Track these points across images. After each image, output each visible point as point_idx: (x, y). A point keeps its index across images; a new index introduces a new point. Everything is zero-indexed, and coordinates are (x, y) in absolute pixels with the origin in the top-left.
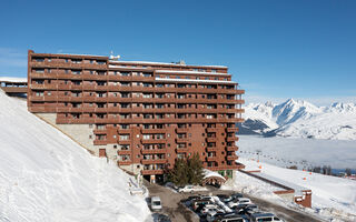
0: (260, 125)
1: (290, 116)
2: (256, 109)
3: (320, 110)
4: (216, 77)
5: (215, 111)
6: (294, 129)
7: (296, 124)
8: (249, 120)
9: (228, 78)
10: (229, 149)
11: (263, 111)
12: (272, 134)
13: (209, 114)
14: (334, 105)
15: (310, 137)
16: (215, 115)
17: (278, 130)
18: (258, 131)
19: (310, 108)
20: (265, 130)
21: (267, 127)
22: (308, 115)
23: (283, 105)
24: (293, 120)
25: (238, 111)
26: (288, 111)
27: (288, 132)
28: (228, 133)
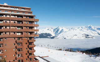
0: (49, 35)
1: (59, 32)
2: (48, 30)
3: (68, 30)
4: (23, 12)
5: (22, 30)
6: (60, 36)
7: (61, 34)
8: (46, 33)
9: (31, 13)
10: (30, 51)
11: (50, 30)
12: (53, 38)
13: (18, 32)
14: (72, 29)
15: (65, 38)
16: (22, 33)
17: (55, 36)
18: (49, 37)
19: (65, 30)
20: (51, 36)
21: (51, 35)
22: (64, 32)
23: (56, 29)
24: (60, 33)
25: (35, 30)
26: (58, 30)
27: (58, 37)
28: (29, 43)
